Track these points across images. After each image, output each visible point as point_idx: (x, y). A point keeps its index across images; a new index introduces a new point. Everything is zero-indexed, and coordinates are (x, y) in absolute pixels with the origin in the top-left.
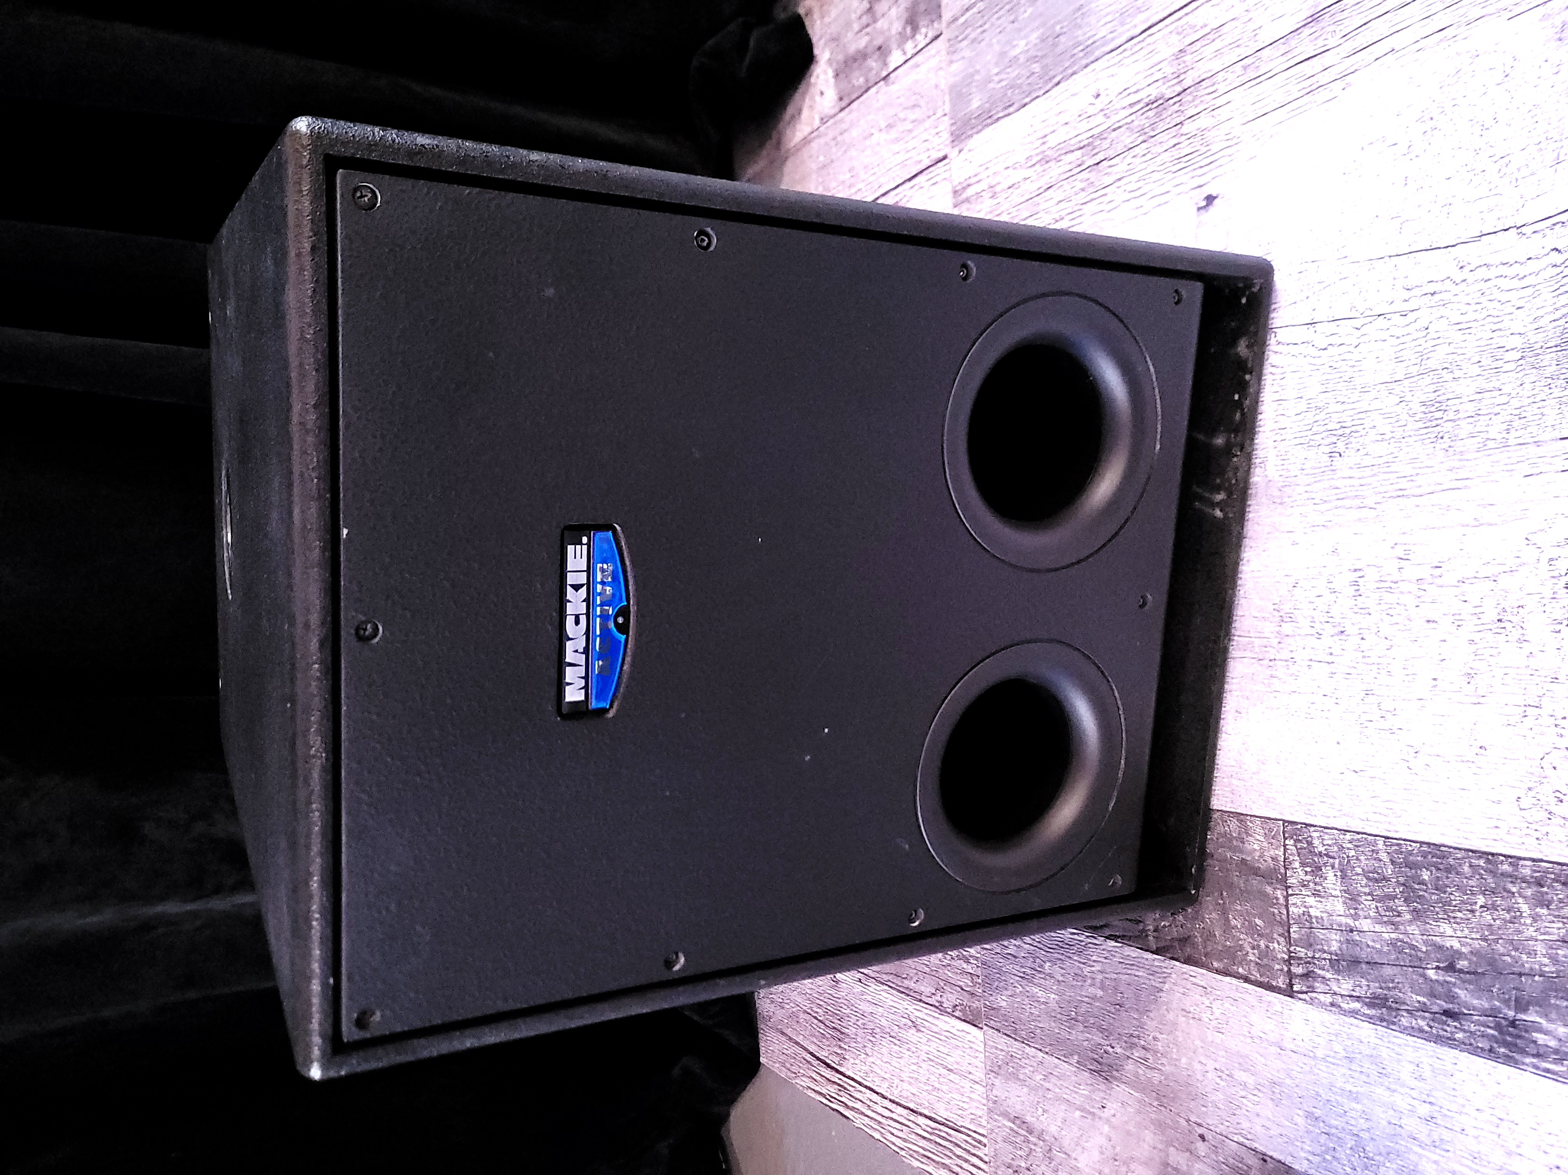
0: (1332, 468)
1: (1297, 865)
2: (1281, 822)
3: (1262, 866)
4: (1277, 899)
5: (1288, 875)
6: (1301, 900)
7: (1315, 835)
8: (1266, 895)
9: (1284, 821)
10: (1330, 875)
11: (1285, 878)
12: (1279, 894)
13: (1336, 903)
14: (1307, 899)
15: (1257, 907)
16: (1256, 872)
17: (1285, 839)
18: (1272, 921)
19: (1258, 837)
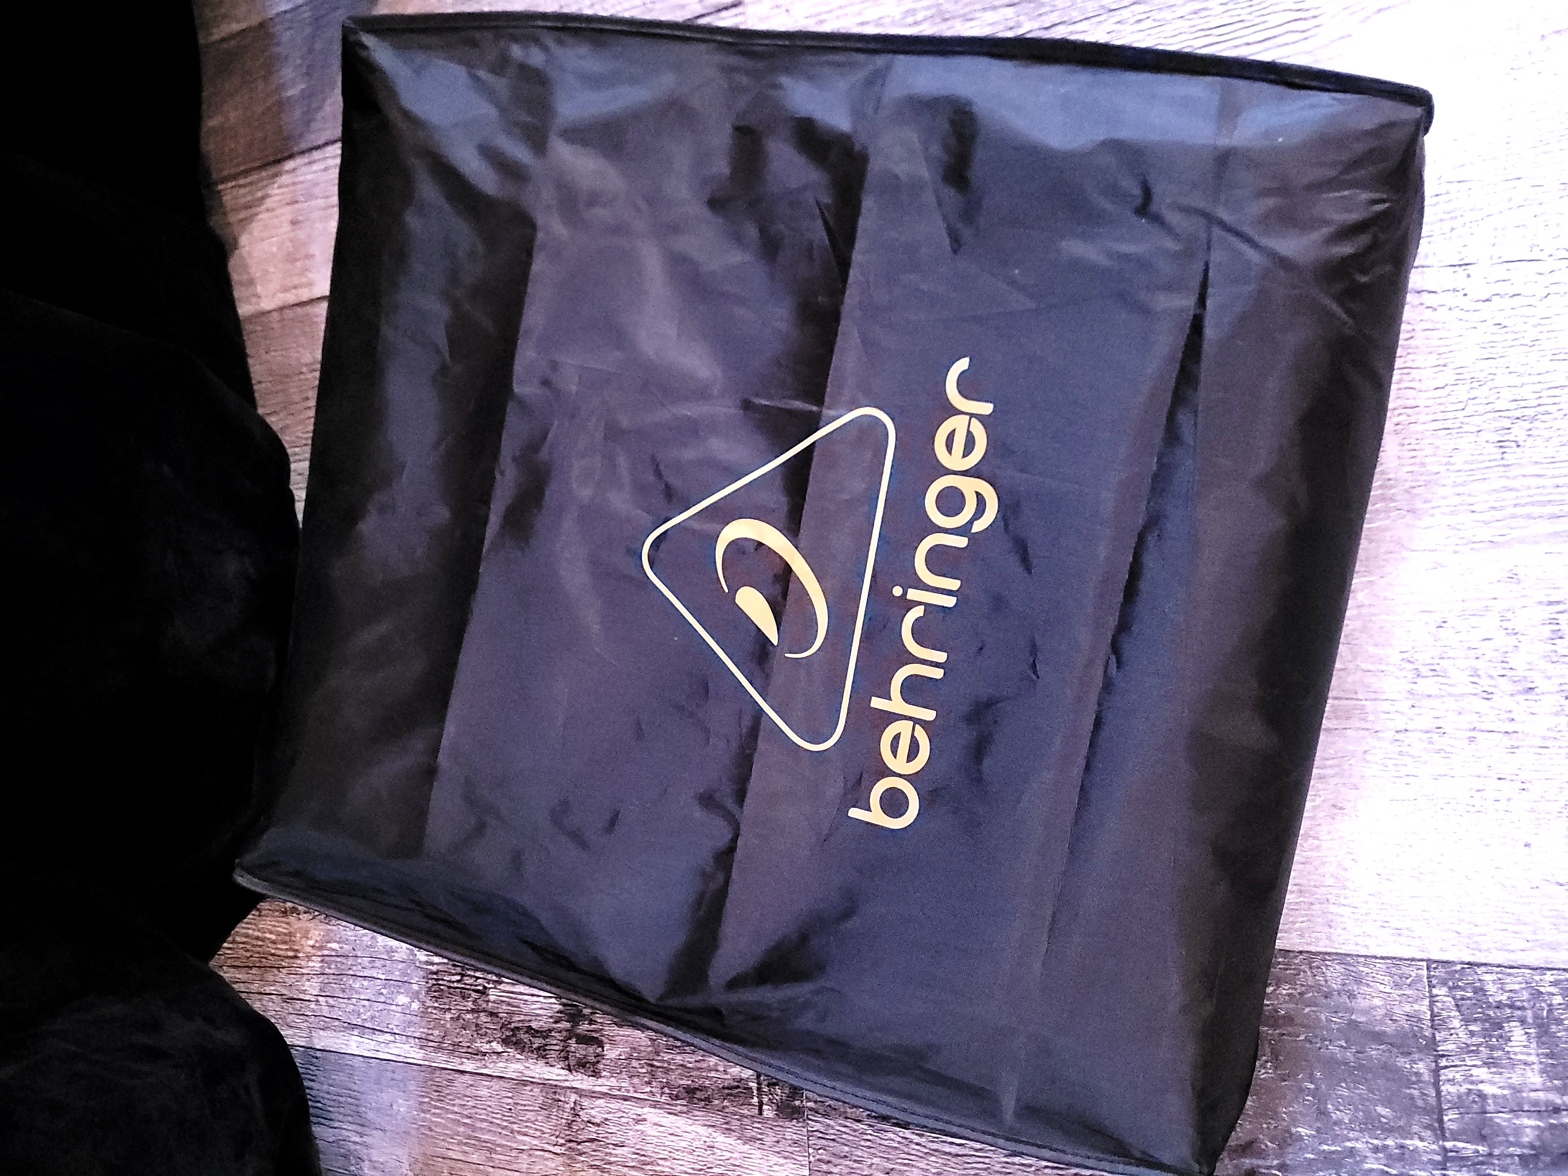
0: (1504, 462)
1: (1456, 1023)
2: (1424, 964)
3: (1389, 1028)
4: (1418, 1074)
5: (1438, 1038)
6: (1461, 1073)
7: (1487, 977)
8: (1399, 1070)
9: (1429, 961)
10: (1518, 1034)
11: (1433, 1043)
12: (1421, 1067)
13: (1529, 1074)
14: (1474, 1071)
15: (1379, 1090)
16: (1378, 1037)
17: (1431, 986)
18: (1409, 1108)
19: (1381, 988)
